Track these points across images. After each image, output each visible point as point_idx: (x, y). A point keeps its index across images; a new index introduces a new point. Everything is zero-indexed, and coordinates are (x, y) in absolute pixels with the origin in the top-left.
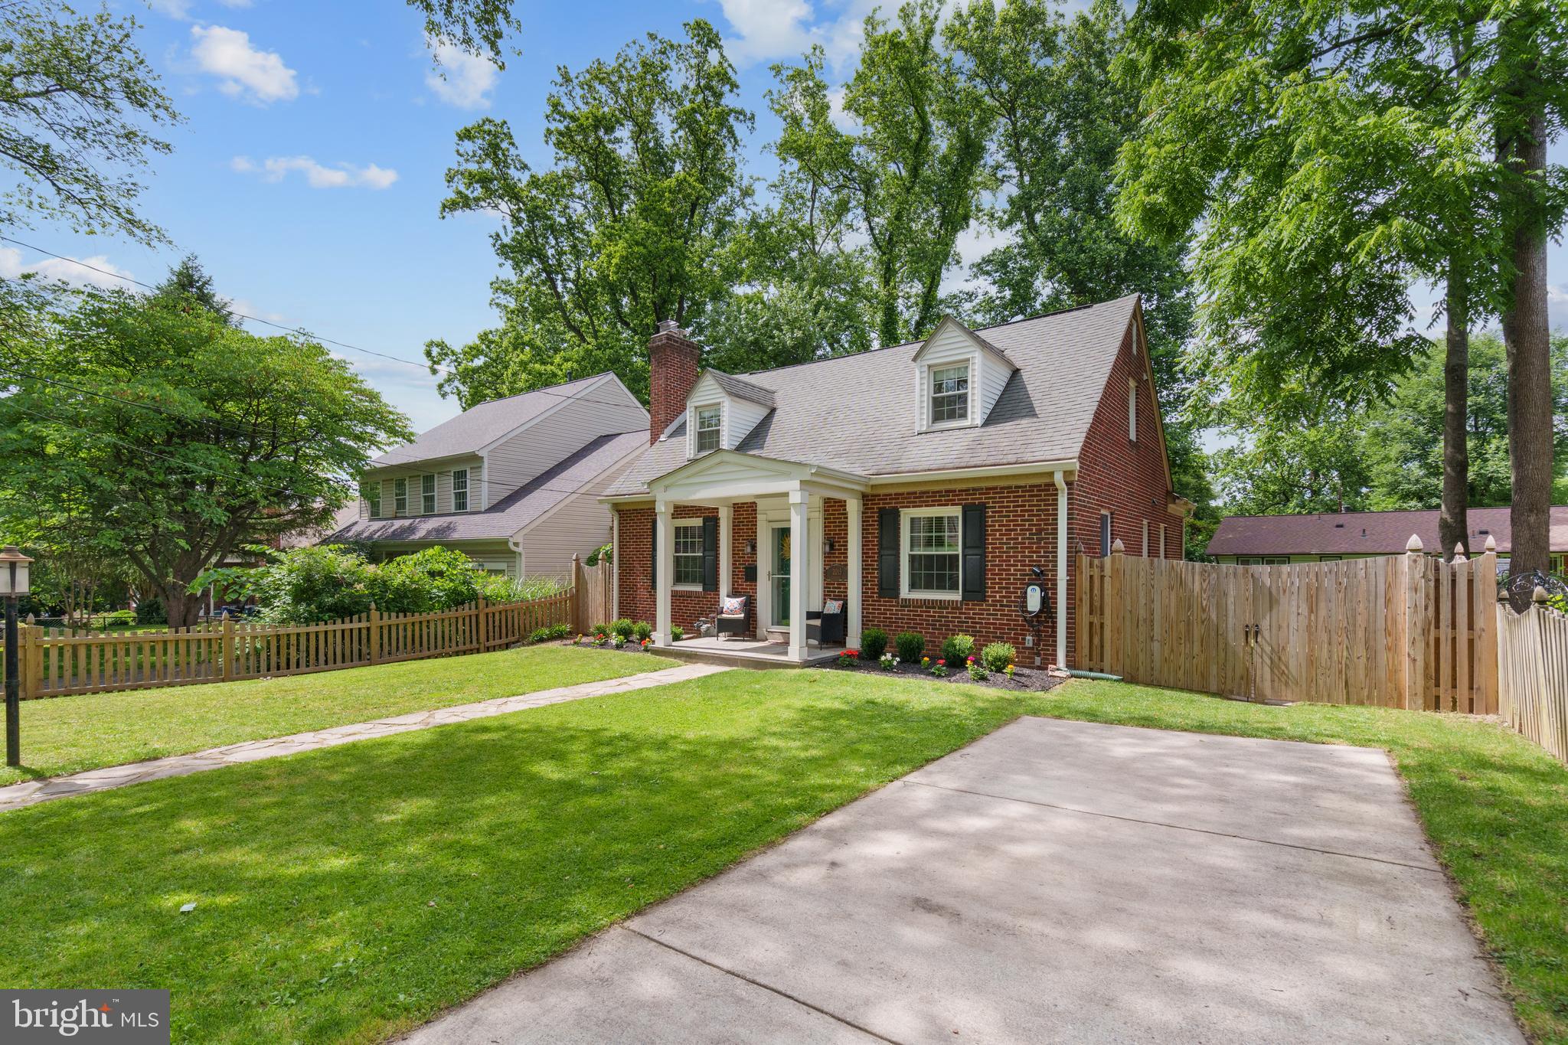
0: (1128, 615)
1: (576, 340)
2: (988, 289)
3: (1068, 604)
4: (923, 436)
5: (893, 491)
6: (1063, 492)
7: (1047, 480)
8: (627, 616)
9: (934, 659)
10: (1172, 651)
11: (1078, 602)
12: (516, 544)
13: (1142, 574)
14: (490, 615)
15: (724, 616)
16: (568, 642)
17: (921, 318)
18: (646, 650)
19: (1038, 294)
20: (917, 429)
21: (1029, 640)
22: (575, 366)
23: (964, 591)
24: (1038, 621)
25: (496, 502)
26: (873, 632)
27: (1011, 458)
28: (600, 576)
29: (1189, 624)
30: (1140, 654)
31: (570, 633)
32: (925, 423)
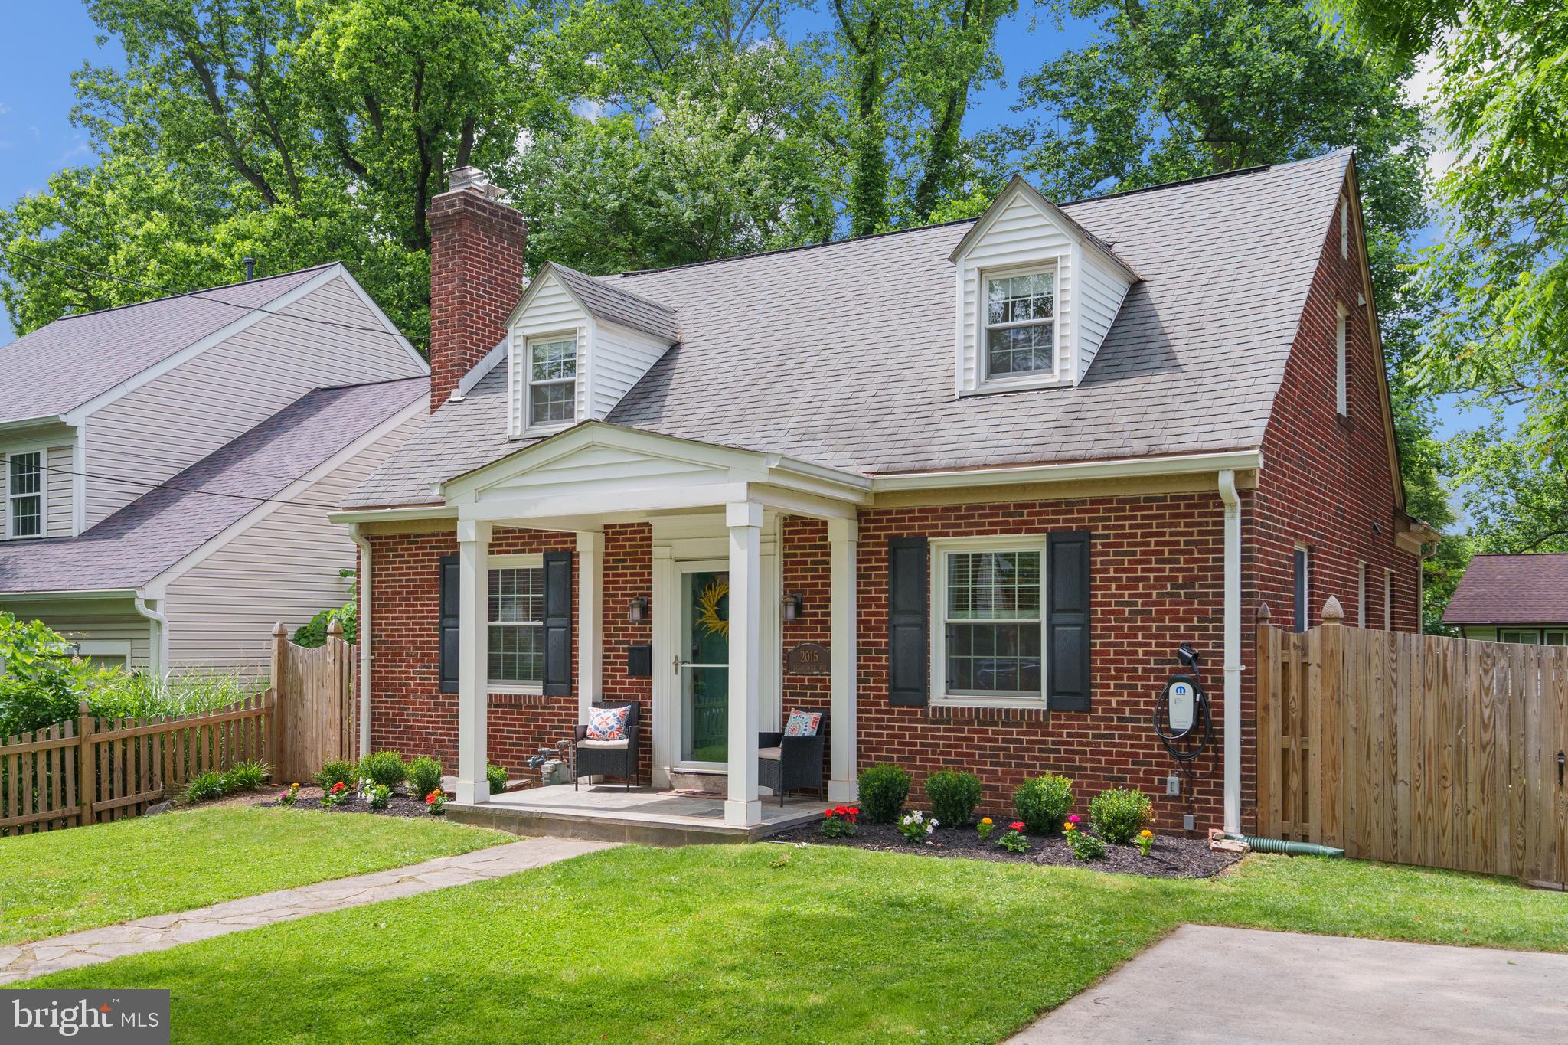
0: (1351, 737)
1: (254, 196)
2: (1054, 126)
3: (1243, 715)
4: (970, 402)
5: (917, 504)
6: (1233, 511)
7: (1205, 487)
8: (389, 746)
9: (1003, 822)
10: (1430, 800)
11: (1260, 713)
12: (150, 604)
13: (1376, 660)
14: (104, 748)
15: (589, 743)
16: (266, 799)
17: (929, 177)
18: (437, 812)
19: (1144, 140)
20: (959, 388)
21: (1173, 784)
22: (259, 246)
23: (1051, 692)
24: (1188, 748)
25: (101, 518)
26: (883, 770)
27: (1139, 446)
28: (331, 666)
29: (1459, 750)
30: (1374, 806)
31: (268, 780)
32: (973, 376)
